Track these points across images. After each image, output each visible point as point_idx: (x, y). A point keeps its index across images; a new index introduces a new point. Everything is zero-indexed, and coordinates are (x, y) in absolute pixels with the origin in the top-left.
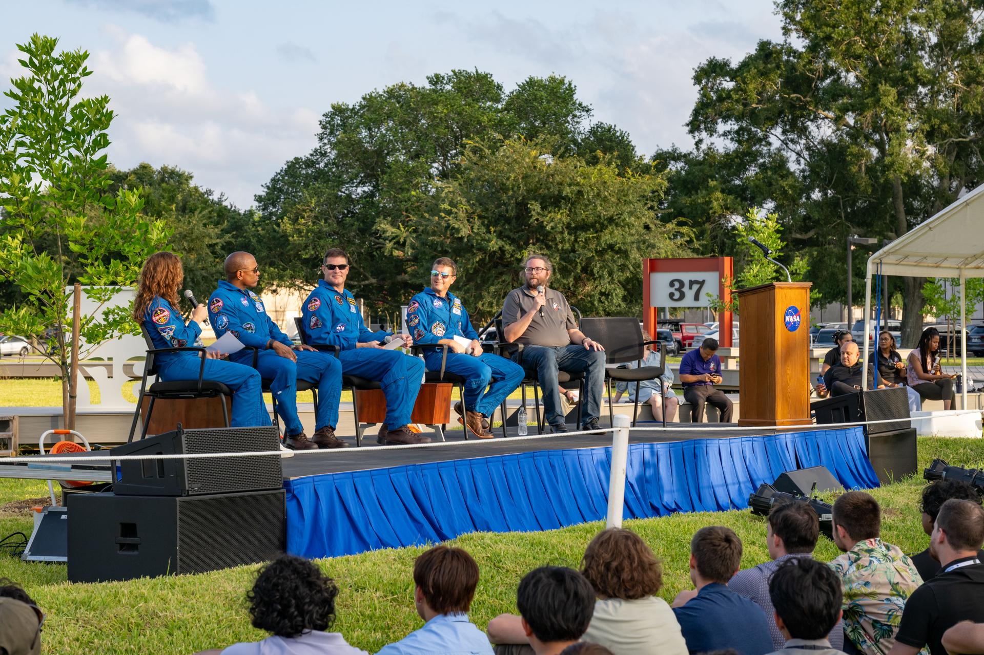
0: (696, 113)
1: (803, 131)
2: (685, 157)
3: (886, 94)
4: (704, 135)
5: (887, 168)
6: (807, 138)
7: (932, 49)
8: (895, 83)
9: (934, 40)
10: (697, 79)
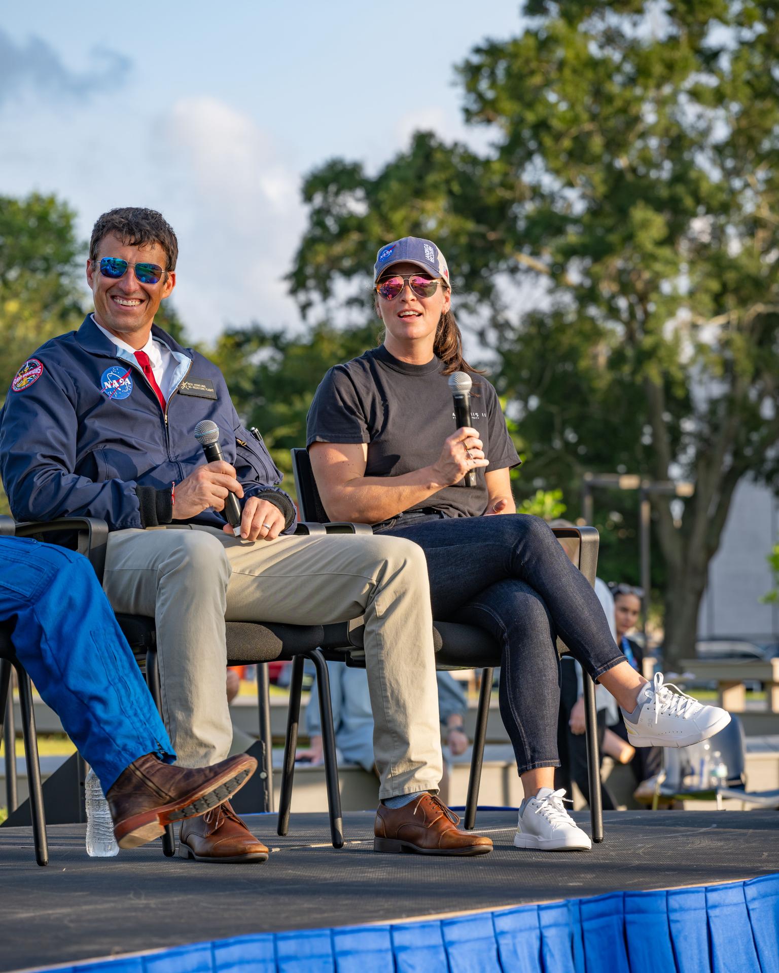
0: (303, 257)
1: (487, 293)
2: (275, 340)
3: (645, 225)
4: (315, 296)
5: (644, 356)
6: (493, 305)
7: (719, 150)
8: (659, 206)
9: (721, 132)
10: (308, 196)
